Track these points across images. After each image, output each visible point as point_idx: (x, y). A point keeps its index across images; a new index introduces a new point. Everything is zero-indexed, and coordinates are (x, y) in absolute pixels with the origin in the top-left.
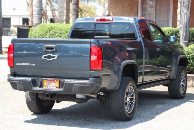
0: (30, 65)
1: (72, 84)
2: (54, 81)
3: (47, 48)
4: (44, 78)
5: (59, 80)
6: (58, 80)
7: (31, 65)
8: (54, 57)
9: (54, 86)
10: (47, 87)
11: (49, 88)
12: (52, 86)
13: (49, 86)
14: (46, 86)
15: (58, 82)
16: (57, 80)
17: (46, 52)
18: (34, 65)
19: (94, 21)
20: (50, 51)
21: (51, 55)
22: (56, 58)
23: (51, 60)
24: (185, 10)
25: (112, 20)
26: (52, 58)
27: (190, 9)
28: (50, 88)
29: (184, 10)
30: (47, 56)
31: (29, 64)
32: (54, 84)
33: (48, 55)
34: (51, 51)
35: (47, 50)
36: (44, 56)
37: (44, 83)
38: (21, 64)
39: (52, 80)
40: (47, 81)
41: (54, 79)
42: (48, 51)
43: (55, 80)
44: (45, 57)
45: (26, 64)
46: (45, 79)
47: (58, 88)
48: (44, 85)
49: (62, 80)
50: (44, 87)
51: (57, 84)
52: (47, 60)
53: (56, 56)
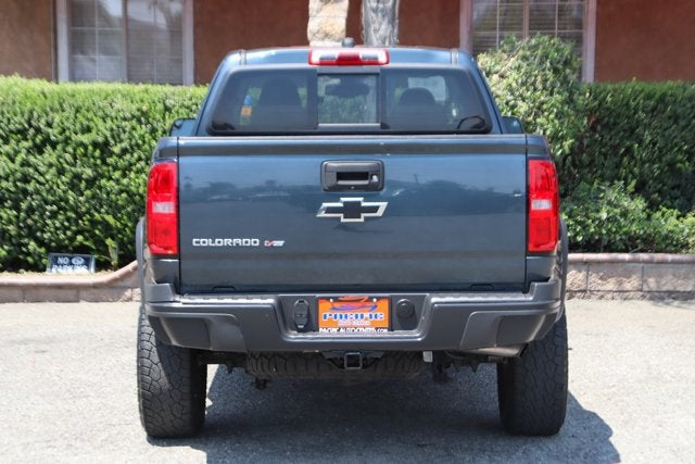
0: (262, 243)
1: (463, 311)
2: (369, 304)
3: (341, 175)
4: (318, 295)
5: (391, 300)
6: (384, 298)
7: (266, 243)
8: (375, 209)
9: (367, 323)
10: (335, 330)
11: (342, 330)
12: (356, 323)
13: (342, 323)
14: (332, 324)
15: (385, 305)
16: (379, 299)
17: (334, 192)
18: (279, 243)
19: (310, 63)
20: (355, 186)
21: (359, 203)
22: (380, 213)
23: (362, 220)
24: (383, 27)
25: (387, 63)
26: (363, 215)
27: (397, 21)
28: (350, 330)
29: (380, 24)
30: (340, 205)
31: (254, 242)
32: (367, 315)
33: (345, 203)
34: (357, 188)
35: (341, 183)
36: (325, 205)
37: (321, 314)
38: (217, 244)
39: (359, 301)
40: (337, 305)
41: (367, 295)
42: (349, 187)
43: (370, 299)
44: (329, 210)
45: (241, 242)
46: (328, 299)
47: (386, 330)
48: (322, 319)
49: (404, 297)
50: (321, 330)
51: (382, 315)
52: (343, 220)
53: (383, 205)
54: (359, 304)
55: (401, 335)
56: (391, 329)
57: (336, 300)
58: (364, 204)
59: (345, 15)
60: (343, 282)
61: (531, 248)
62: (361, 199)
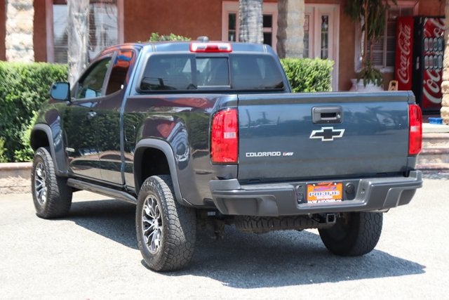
0: (282, 154)
2: (333, 187)
3: (323, 115)
4: (307, 183)
5: (343, 184)
6: (340, 182)
7: (284, 154)
8: (338, 133)
9: (331, 197)
10: (316, 202)
11: (319, 202)
12: (325, 197)
13: (318, 197)
14: (314, 198)
15: (340, 186)
16: (337, 183)
17: (319, 125)
18: (291, 154)
21: (331, 130)
22: (341, 135)
23: (332, 139)
26: (333, 137)
28: (323, 201)
30: (322, 131)
31: (277, 154)
32: (331, 192)
33: (324, 130)
34: (331, 121)
35: (323, 119)
36: (314, 132)
37: (309, 194)
38: (259, 155)
39: (327, 185)
40: (317, 188)
41: (331, 182)
42: (326, 121)
43: (333, 184)
45: (271, 154)
46: (312, 184)
47: (340, 201)
48: (309, 196)
49: (349, 182)
50: (309, 202)
51: (338, 193)
52: (323, 140)
53: (342, 131)
54: (327, 187)
55: (348, 203)
56: (343, 200)
57: (317, 185)
58: (334, 131)
59: (32, 18)
60: (319, 175)
61: (410, 153)
62: (332, 128)
